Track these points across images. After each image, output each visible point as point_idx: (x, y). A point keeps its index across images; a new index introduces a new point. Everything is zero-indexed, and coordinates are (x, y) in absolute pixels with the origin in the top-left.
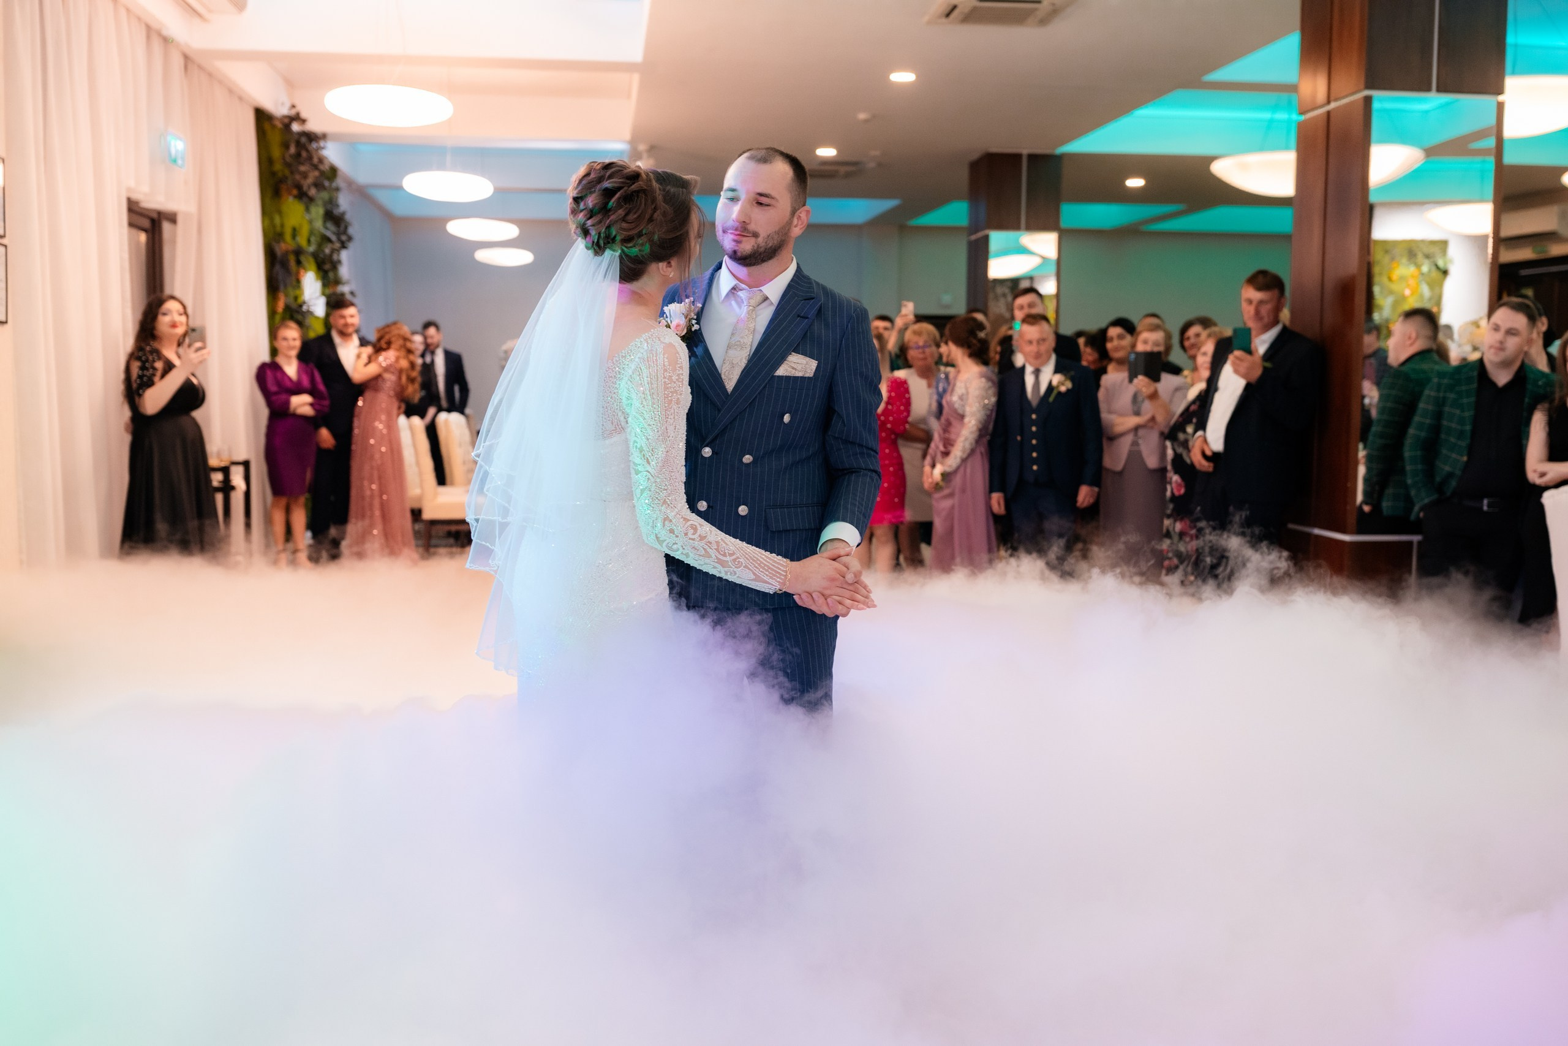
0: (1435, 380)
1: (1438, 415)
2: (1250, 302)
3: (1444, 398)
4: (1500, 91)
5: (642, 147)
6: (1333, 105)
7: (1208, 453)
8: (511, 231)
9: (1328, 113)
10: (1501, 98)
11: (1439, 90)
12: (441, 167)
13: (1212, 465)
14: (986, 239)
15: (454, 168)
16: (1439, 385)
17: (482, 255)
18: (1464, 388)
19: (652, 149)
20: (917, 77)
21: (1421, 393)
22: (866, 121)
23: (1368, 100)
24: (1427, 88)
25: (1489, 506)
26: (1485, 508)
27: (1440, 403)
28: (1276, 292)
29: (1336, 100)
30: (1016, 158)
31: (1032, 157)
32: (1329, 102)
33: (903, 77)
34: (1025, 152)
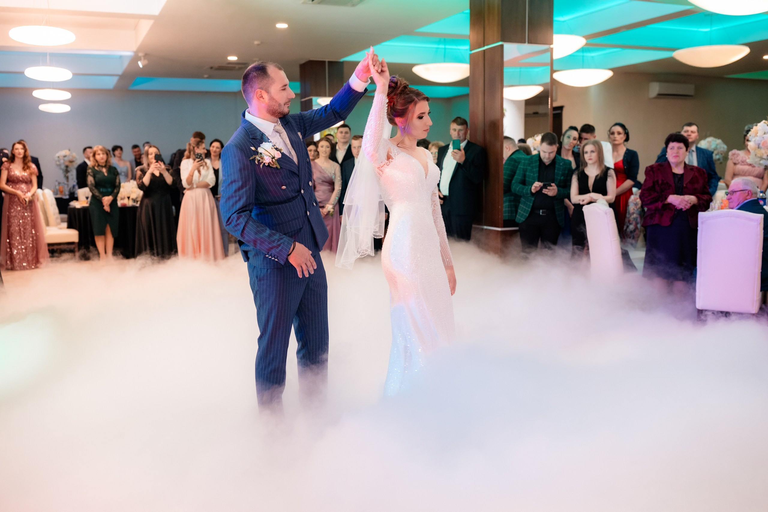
0: (523, 161)
1: (524, 176)
2: (455, 130)
3: (526, 169)
4: (551, 43)
5: (141, 54)
6: (486, 47)
7: (442, 196)
8: (67, 95)
9: (484, 51)
10: (552, 46)
11: (529, 43)
12: (45, 64)
13: (442, 201)
14: (311, 100)
15: (51, 65)
16: (524, 164)
17: (42, 107)
18: (534, 165)
19: (146, 56)
20: (289, 26)
21: (517, 167)
22: (258, 45)
23: (502, 46)
24: (525, 42)
25: (542, 213)
26: (541, 214)
27: (525, 171)
28: (465, 126)
29: (487, 45)
30: (323, 63)
31: (330, 63)
32: (484, 46)
33: (282, 26)
34: (327, 60)
